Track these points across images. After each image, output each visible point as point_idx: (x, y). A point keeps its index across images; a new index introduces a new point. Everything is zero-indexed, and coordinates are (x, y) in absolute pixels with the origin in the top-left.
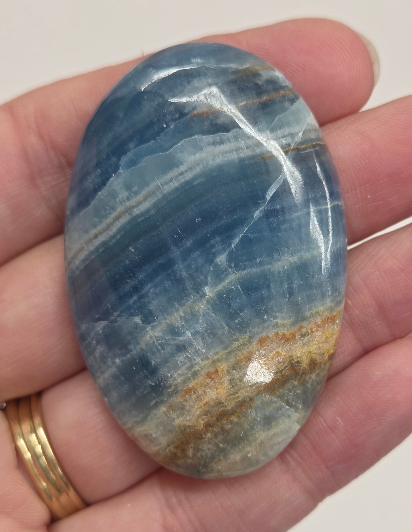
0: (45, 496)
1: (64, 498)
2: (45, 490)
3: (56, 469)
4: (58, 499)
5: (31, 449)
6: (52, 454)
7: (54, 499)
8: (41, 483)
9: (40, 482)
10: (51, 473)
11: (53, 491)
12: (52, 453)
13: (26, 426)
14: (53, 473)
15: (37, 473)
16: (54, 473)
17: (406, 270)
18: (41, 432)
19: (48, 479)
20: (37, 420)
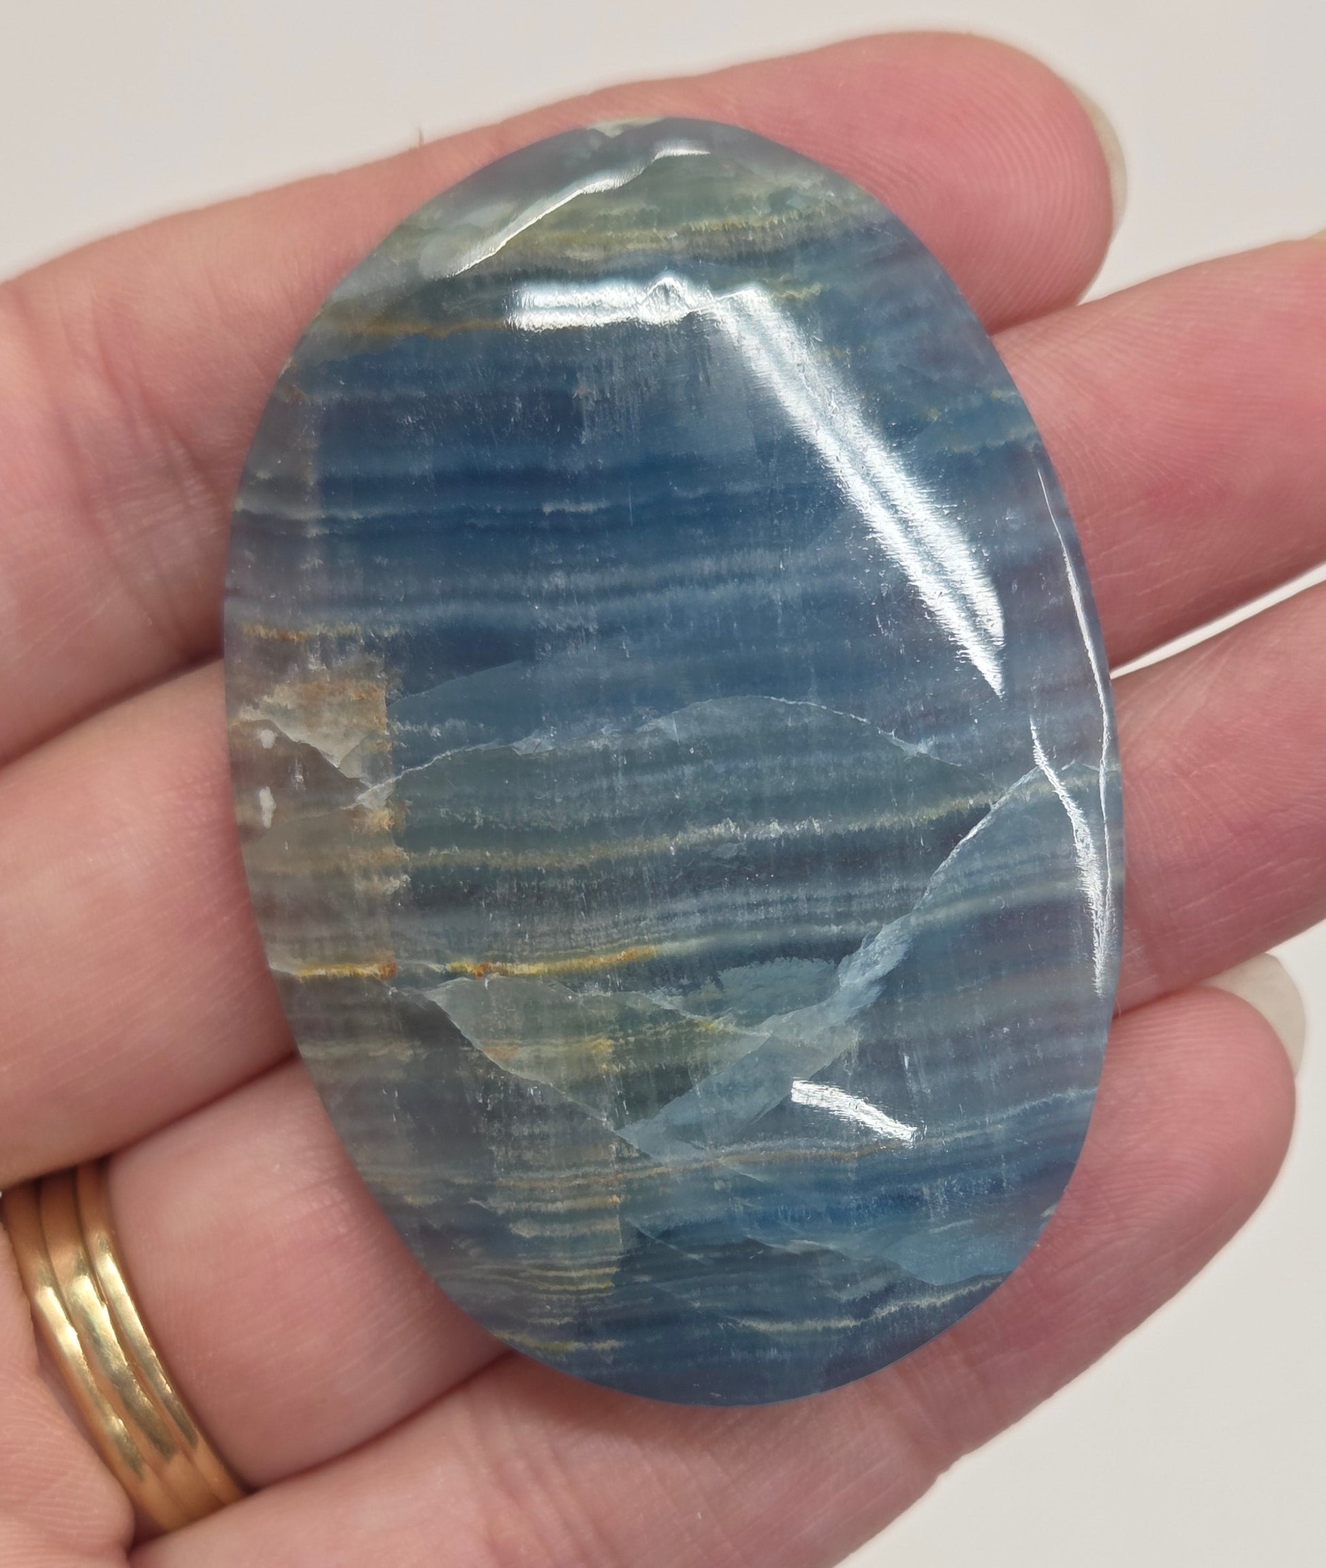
0: (116, 1457)
1: (176, 1468)
2: (117, 1440)
3: (151, 1374)
4: (158, 1472)
5: (77, 1316)
6: (138, 1330)
7: (147, 1470)
8: (108, 1421)
9: (105, 1415)
10: (138, 1388)
11: (142, 1445)
12: (141, 1328)
13: (65, 1258)
14: (142, 1389)
15: (96, 1391)
16: (146, 1389)
17: (1195, 772)
18: (109, 1267)
19: (127, 1408)
20: (98, 1237)
